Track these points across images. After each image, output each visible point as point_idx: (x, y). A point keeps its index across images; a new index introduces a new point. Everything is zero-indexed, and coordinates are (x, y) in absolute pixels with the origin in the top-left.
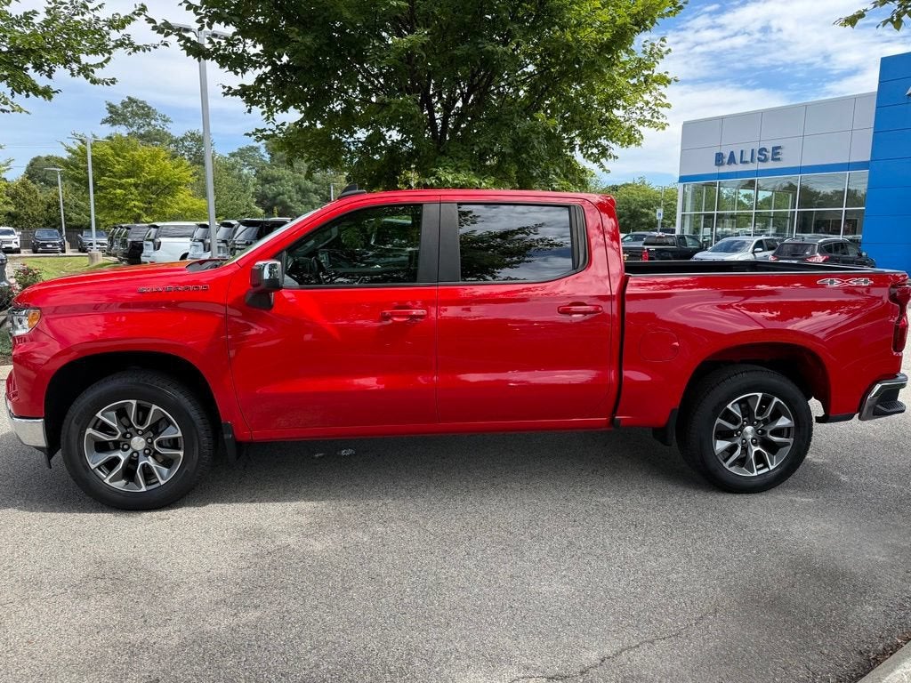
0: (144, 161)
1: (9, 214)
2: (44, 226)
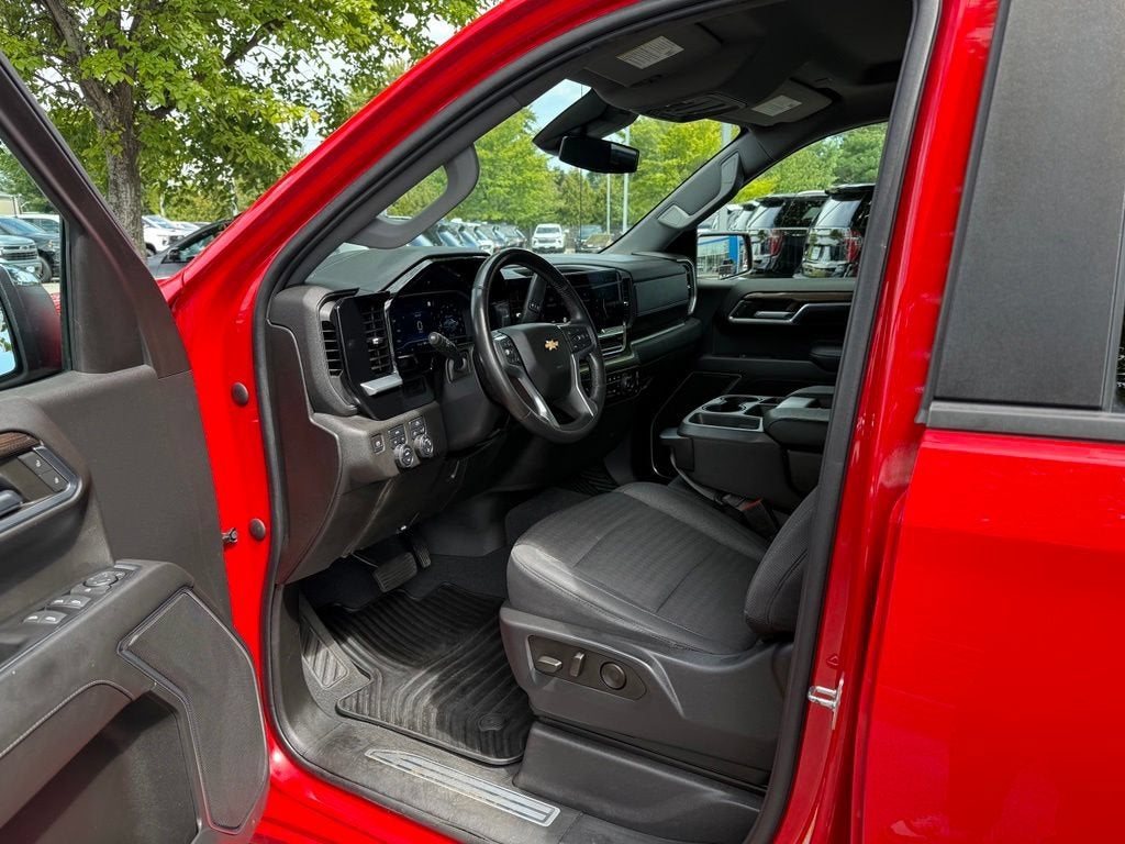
0: (691, 136)
1: (560, 211)
2: (592, 222)
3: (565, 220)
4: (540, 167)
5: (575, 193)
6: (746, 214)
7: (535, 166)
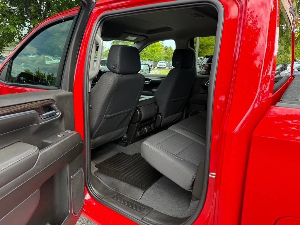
1: (166, 57)
3: (167, 60)
4: (159, 46)
5: (170, 53)
6: (201, 60)
7: (157, 46)
